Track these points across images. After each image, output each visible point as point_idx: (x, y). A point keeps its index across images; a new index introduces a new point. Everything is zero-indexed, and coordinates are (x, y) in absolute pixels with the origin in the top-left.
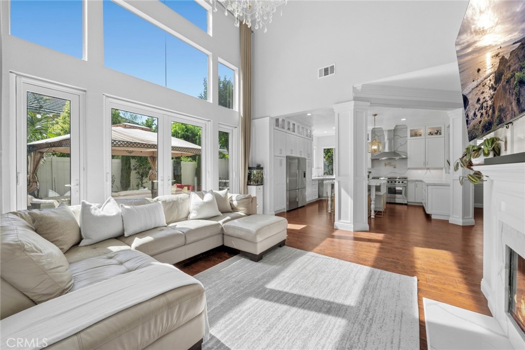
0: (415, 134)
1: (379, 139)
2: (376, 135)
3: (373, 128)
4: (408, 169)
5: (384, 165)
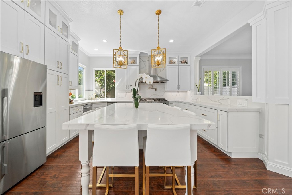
1: (144, 64)
2: (142, 60)
3: (141, 53)
4: (165, 91)
5: (148, 88)
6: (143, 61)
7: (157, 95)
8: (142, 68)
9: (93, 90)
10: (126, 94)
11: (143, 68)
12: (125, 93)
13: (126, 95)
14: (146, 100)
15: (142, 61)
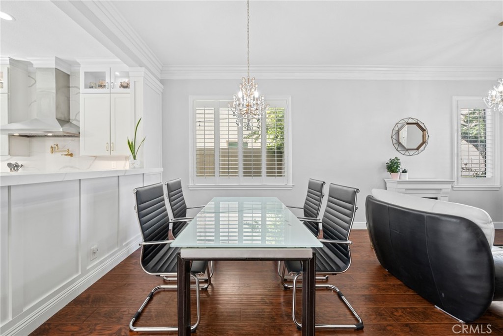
4: (96, 158)
5: (49, 150)
7: (76, 168)
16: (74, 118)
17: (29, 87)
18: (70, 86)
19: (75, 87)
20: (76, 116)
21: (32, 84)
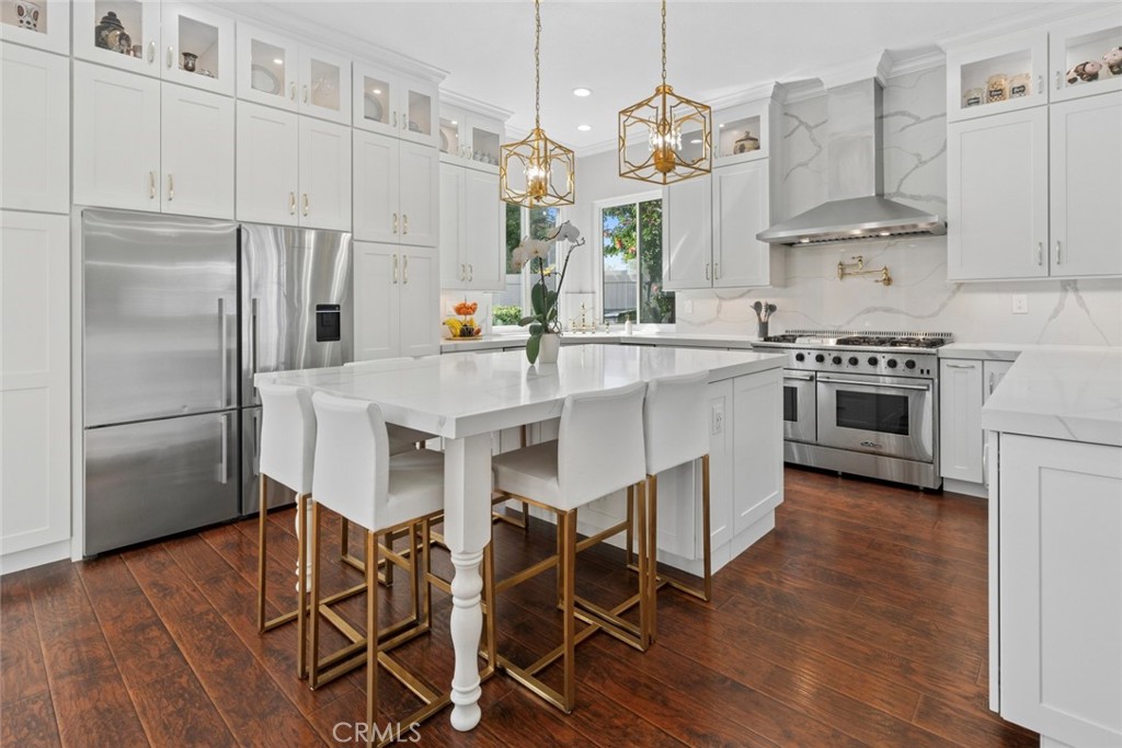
0: (986, 89)
1: (813, 140)
2: (801, 122)
3: (779, 86)
4: (960, 285)
5: (835, 271)
6: (808, 127)
7: (898, 312)
8: (800, 165)
9: (594, 293)
10: (720, 306)
11: (805, 164)
12: (717, 301)
13: (719, 312)
14: (794, 341)
15: (802, 128)
16: (894, 190)
17: (785, 137)
18: (884, 114)
19: (896, 114)
20: (899, 186)
21: (791, 129)
